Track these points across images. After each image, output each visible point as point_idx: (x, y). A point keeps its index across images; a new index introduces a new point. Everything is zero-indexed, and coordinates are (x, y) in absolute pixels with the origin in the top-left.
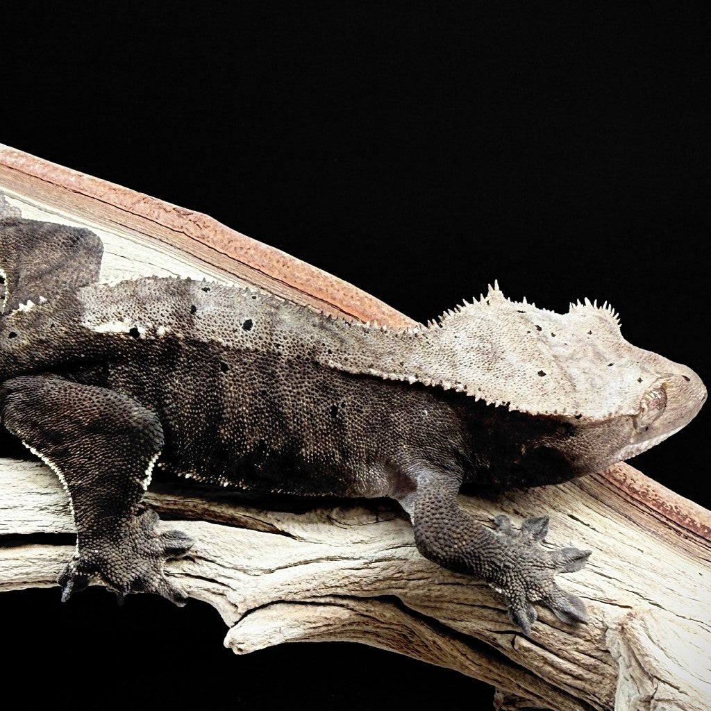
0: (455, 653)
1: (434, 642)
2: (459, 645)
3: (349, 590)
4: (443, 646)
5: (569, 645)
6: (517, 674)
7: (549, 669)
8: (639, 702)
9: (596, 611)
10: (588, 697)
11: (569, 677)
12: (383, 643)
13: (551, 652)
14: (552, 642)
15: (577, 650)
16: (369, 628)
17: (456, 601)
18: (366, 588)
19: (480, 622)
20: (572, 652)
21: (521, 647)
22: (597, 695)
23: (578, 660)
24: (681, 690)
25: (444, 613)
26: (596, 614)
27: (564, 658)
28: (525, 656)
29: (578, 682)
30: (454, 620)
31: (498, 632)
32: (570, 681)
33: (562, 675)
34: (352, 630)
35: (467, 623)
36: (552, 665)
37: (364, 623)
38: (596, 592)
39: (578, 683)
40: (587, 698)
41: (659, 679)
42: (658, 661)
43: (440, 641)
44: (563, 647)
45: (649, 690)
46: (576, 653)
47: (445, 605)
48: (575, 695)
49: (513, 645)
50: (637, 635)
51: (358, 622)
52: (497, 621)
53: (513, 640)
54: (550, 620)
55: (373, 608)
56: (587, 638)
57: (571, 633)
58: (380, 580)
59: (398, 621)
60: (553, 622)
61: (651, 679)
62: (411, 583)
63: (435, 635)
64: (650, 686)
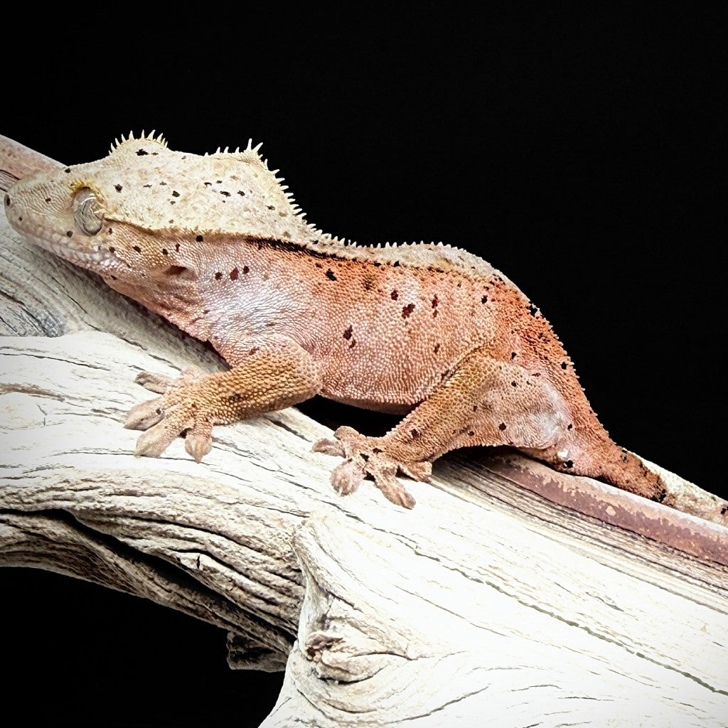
0: (140, 577)
1: (117, 565)
2: (145, 568)
3: (6, 502)
4: (127, 570)
5: (257, 564)
6: (212, 601)
7: (238, 592)
8: (316, 623)
9: (285, 524)
10: (286, 624)
11: (262, 601)
12: (65, 568)
13: (240, 573)
14: (239, 560)
15: (266, 569)
16: (40, 550)
17: (129, 515)
18: (26, 500)
19: (160, 539)
20: (261, 572)
21: (206, 568)
22: (293, 621)
23: (269, 582)
24: (355, 606)
25: (119, 529)
26: (285, 528)
27: (254, 580)
28: (212, 578)
30: (133, 538)
31: (181, 551)
32: (263, 605)
33: (254, 600)
34: (22, 552)
35: (147, 541)
36: (242, 588)
37: (35, 543)
38: (287, 503)
39: (271, 608)
40: (286, 627)
41: (334, 595)
42: (334, 577)
43: (122, 563)
45: (324, 608)
46: (267, 574)
47: (120, 520)
48: (273, 623)
49: (198, 565)
50: (306, 545)
51: (27, 542)
52: (179, 538)
53: (198, 560)
54: (235, 536)
55: (40, 525)
56: (277, 556)
57: (259, 550)
58: (42, 491)
59: (72, 540)
60: (239, 538)
61: (326, 596)
62: (78, 495)
63: (116, 556)
64: (325, 604)
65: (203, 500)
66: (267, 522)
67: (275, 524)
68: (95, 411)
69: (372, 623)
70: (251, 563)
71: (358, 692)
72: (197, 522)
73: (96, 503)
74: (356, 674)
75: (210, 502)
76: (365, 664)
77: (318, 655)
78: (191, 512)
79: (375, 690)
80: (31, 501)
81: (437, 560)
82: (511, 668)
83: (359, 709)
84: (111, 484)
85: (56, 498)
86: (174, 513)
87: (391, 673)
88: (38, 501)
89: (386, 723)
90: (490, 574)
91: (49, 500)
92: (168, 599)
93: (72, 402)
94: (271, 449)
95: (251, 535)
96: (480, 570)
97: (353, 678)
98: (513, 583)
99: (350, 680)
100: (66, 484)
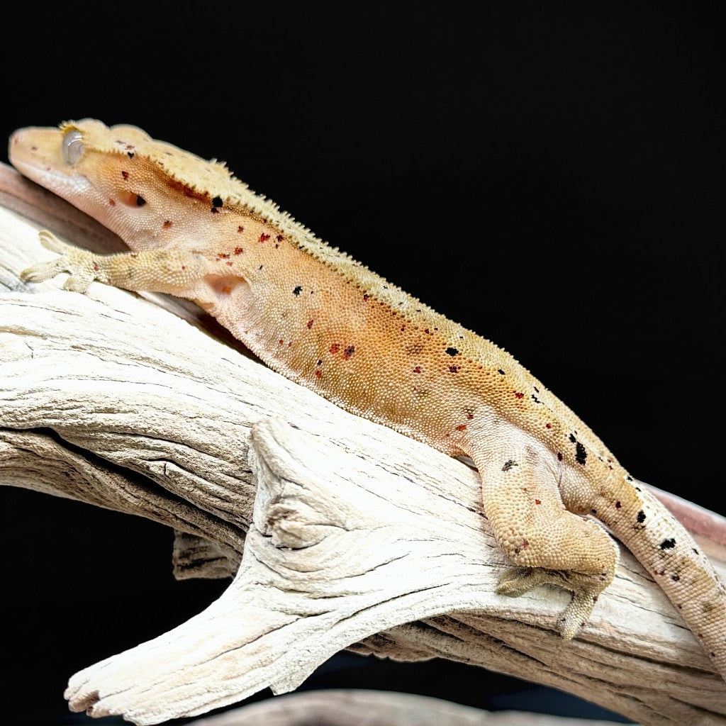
0: (114, 486)
1: (94, 477)
2: (117, 478)
3: (3, 421)
4: (102, 480)
5: (215, 467)
6: (174, 505)
7: (199, 493)
9: (237, 433)
10: (237, 519)
11: (218, 500)
13: (199, 476)
14: (199, 465)
15: (222, 471)
16: (30, 465)
17: (107, 430)
18: (21, 419)
19: (133, 450)
20: (218, 474)
21: (172, 472)
22: (244, 516)
23: (224, 482)
24: (304, 486)
25: (98, 444)
26: (238, 436)
27: (212, 481)
28: (176, 483)
29: (226, 504)
30: (109, 451)
31: (151, 460)
32: (219, 503)
33: (211, 499)
34: (13, 467)
35: (121, 452)
36: (201, 489)
37: (24, 459)
38: (238, 417)
40: (237, 522)
41: (286, 480)
42: (284, 462)
43: (99, 474)
44: (210, 469)
45: (277, 491)
46: (222, 475)
47: (99, 435)
48: (226, 519)
49: (165, 470)
50: (264, 438)
51: (18, 457)
52: (149, 448)
53: (165, 467)
54: (196, 444)
55: (30, 441)
56: (231, 460)
57: (216, 456)
58: (34, 410)
59: (57, 456)
60: (199, 446)
61: (279, 481)
62: (64, 413)
63: (94, 468)
64: (279, 488)
65: (169, 416)
66: (222, 431)
67: (229, 433)
68: (73, 347)
69: (318, 499)
70: (209, 466)
71: (309, 555)
72: (165, 434)
73: (80, 420)
74: (306, 541)
75: (174, 417)
76: (314, 532)
77: (277, 524)
78: (159, 425)
79: (322, 553)
80: (25, 419)
81: (363, 458)
82: (426, 540)
83: (310, 569)
84: (93, 403)
85: (45, 416)
86: (146, 426)
87: (334, 541)
88: (30, 419)
89: (332, 580)
90: (404, 470)
91: (39, 418)
92: (137, 504)
93: (54, 340)
94: (222, 375)
95: (209, 442)
96: (397, 467)
97: (304, 544)
98: (423, 477)
99: (302, 546)
100: (54, 404)
